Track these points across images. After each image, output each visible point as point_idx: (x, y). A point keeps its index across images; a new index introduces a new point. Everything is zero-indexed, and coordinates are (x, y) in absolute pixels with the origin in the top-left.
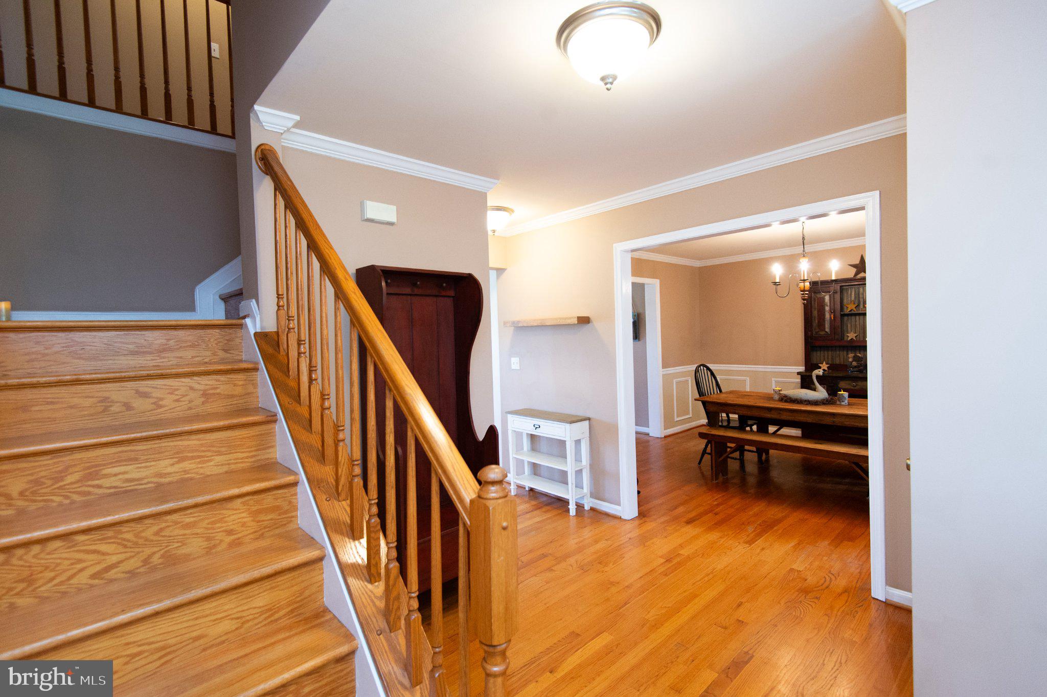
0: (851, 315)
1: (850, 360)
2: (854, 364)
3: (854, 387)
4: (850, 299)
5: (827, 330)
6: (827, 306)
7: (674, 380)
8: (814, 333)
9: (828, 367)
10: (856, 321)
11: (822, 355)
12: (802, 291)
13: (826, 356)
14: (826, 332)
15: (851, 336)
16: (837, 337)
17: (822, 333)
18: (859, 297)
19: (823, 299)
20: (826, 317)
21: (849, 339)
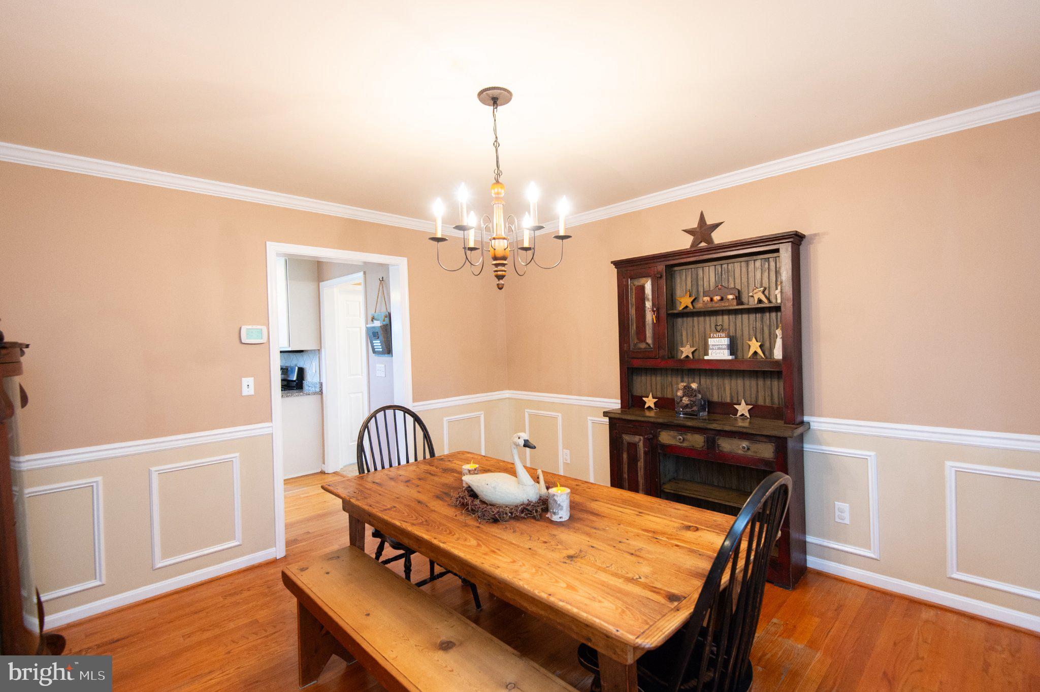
0: (686, 314)
1: (680, 393)
2: (686, 400)
3: (681, 443)
4: (684, 288)
5: (649, 340)
6: (648, 300)
7: (445, 419)
8: (632, 347)
9: (655, 403)
10: (693, 326)
11: (648, 382)
12: (495, 258)
13: (654, 383)
14: (647, 343)
15: (686, 351)
16: (662, 353)
17: (643, 346)
18: (697, 285)
19: (642, 288)
20: (647, 320)
21: (683, 356)
